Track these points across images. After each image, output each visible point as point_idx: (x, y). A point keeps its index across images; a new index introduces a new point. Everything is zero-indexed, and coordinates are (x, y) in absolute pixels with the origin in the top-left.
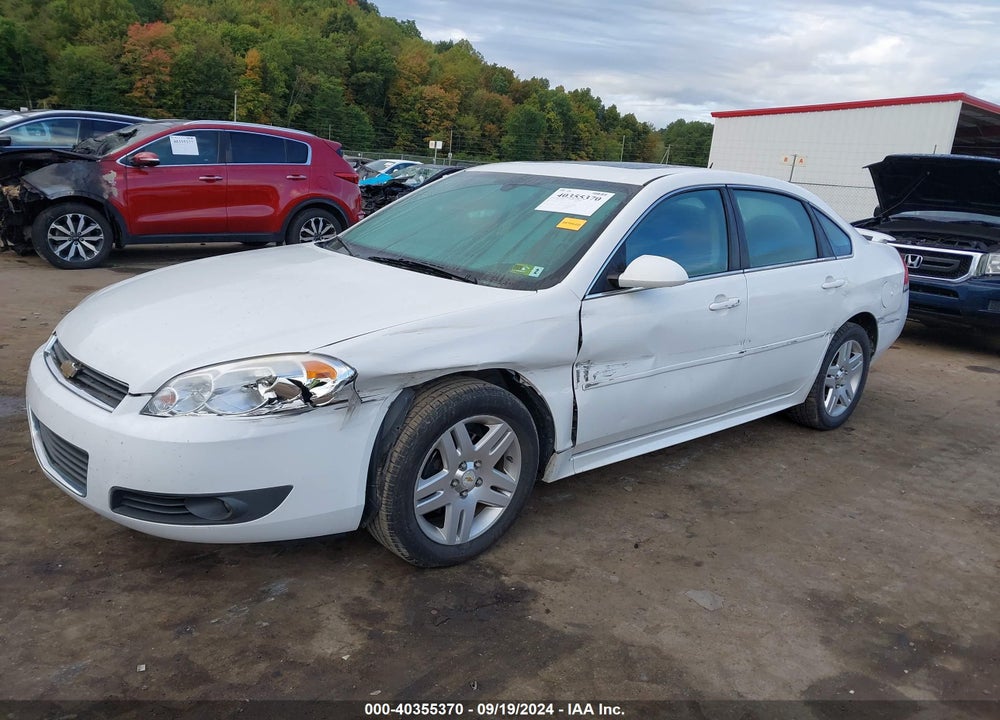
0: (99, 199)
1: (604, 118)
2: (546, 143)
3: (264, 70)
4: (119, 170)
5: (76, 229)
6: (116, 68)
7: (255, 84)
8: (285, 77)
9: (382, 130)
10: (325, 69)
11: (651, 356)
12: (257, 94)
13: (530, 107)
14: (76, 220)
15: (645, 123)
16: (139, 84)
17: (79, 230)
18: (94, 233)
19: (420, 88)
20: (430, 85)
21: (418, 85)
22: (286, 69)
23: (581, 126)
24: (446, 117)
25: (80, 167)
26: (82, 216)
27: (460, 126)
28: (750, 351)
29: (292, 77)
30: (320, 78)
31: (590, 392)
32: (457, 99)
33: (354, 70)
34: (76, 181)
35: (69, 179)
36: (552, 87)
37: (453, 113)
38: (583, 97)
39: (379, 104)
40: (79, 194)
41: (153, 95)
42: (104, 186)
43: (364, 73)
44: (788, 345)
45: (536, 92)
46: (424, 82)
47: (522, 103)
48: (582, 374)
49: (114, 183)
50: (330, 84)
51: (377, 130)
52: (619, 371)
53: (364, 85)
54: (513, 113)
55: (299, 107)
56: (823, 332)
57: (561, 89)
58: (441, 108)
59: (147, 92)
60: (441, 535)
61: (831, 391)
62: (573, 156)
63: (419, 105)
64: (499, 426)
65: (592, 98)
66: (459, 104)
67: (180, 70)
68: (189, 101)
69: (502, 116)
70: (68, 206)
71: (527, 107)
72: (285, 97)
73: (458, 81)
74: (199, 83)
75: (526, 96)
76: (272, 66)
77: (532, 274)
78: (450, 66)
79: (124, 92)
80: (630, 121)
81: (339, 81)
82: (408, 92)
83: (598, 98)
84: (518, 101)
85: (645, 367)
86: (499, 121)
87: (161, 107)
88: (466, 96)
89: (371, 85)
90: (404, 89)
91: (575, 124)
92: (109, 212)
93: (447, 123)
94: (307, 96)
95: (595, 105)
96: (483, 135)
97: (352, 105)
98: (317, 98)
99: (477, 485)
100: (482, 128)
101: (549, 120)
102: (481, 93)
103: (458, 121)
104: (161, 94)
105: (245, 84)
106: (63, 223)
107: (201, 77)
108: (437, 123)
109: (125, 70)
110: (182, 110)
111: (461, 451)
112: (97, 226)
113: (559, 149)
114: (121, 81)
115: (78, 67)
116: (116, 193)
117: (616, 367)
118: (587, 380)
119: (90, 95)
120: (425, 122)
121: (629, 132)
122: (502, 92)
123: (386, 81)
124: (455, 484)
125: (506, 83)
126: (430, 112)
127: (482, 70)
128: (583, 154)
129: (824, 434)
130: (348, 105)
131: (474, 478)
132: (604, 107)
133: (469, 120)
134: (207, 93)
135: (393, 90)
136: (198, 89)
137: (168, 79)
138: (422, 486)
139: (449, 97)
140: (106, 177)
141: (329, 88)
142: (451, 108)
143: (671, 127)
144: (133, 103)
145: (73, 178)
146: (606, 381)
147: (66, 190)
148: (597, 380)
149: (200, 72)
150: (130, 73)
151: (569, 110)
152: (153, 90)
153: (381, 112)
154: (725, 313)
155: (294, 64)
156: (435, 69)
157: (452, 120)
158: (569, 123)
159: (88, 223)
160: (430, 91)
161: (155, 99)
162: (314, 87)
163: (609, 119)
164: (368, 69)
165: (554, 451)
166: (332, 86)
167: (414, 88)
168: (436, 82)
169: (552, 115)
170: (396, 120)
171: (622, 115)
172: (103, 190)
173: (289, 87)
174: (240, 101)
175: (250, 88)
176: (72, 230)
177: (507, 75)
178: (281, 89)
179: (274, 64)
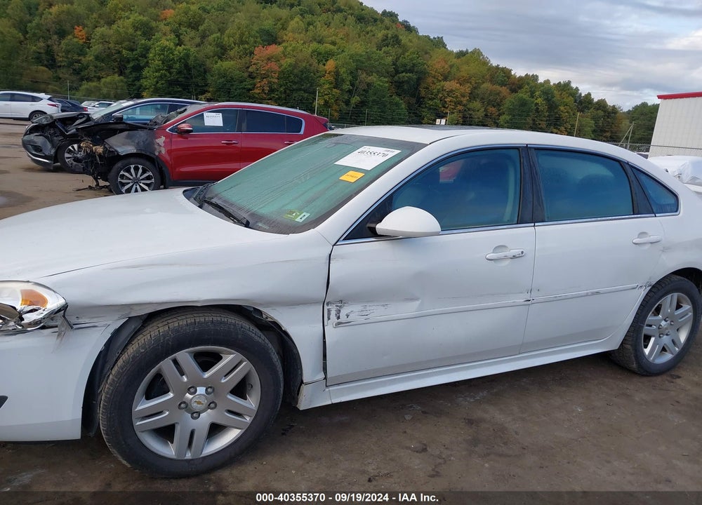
0: (152, 155)
1: (581, 102)
2: (534, 120)
3: (337, 73)
4: (167, 136)
5: (136, 175)
6: (246, 75)
7: (331, 83)
8: (350, 78)
9: (414, 113)
10: (378, 72)
11: (417, 299)
12: (332, 90)
13: (523, 94)
14: (136, 169)
15: (614, 106)
16: (258, 85)
17: (138, 176)
18: (148, 178)
19: (442, 83)
20: (450, 81)
21: (440, 81)
22: (351, 73)
23: (562, 108)
24: (460, 103)
25: (142, 134)
26: (140, 167)
27: (469, 109)
28: (537, 299)
29: (355, 78)
30: (373, 78)
31: (341, 330)
32: (468, 90)
33: (397, 72)
34: (138, 144)
35: (132, 142)
36: (541, 80)
37: (464, 100)
38: (565, 87)
39: (413, 95)
40: (139, 152)
41: (267, 92)
42: (156, 146)
43: (404, 74)
44: (587, 295)
45: (528, 84)
46: (445, 79)
47: (516, 92)
48: (333, 313)
49: (162, 145)
50: (379, 82)
51: (410, 113)
52: (377, 312)
53: (403, 82)
54: (510, 100)
55: (358, 98)
56: (635, 285)
57: (547, 82)
58: (457, 97)
59: (263, 90)
60: (168, 451)
61: (653, 339)
62: (555, 130)
63: (441, 95)
64: (232, 356)
65: (572, 88)
66: (470, 94)
67: (284, 75)
68: (288, 96)
69: (501, 101)
70: (132, 160)
71: (520, 95)
72: (350, 92)
73: (470, 78)
74: (295, 83)
75: (520, 87)
76: (342, 70)
77: (298, 220)
78: (465, 67)
79: (250, 90)
80: (601, 105)
81: (386, 80)
82: (434, 87)
83: (577, 88)
84: (514, 91)
85: (411, 308)
86: (498, 105)
87: (271, 99)
88: (475, 88)
89: (408, 82)
90: (431, 85)
91: (556, 107)
92: (158, 164)
93: (460, 107)
94: (364, 90)
95: (574, 93)
96: (486, 115)
97: (394, 97)
98: (370, 91)
99: (209, 407)
100: (486, 110)
101: (537, 104)
102: (487, 85)
103: (468, 106)
104: (272, 91)
105: (324, 84)
106: (128, 171)
107: (296, 80)
108: (452, 107)
109: (251, 76)
110: (284, 101)
111: (187, 377)
112: (150, 174)
113: (544, 125)
114: (247, 84)
115: (223, 75)
116: (163, 151)
117: (374, 307)
118: (338, 318)
119: (229, 92)
120: (444, 107)
121: (601, 113)
122: (503, 84)
123: (419, 79)
124: (183, 405)
125: (505, 78)
126: (448, 99)
127: (489, 70)
128: (563, 128)
129: (645, 379)
130: (391, 96)
131: (205, 402)
132: (581, 94)
133: (476, 104)
134: (300, 90)
135: (423, 85)
136: (294, 87)
137: (276, 81)
138: (142, 405)
139: (462, 89)
140: (158, 141)
141: (379, 85)
142: (464, 96)
143: (636, 108)
144: (254, 97)
145: (136, 141)
146: (362, 320)
147: (131, 149)
148: (349, 319)
149: (296, 76)
150: (254, 78)
151: (553, 97)
152: (267, 88)
153: (413, 101)
154: (507, 262)
155: (357, 69)
156: (454, 70)
157: (464, 105)
158: (552, 106)
159: (144, 171)
160: (449, 85)
161: (268, 94)
162: (369, 85)
163: (585, 103)
164: (406, 71)
165: (302, 382)
166: (381, 84)
167: (438, 84)
168: (454, 79)
169: (539, 100)
170: (424, 106)
171: (596, 100)
172: (155, 149)
173: (352, 85)
174: (320, 94)
175: (327, 86)
176: (134, 176)
177: (506, 72)
178: (346, 86)
179: (344, 70)
